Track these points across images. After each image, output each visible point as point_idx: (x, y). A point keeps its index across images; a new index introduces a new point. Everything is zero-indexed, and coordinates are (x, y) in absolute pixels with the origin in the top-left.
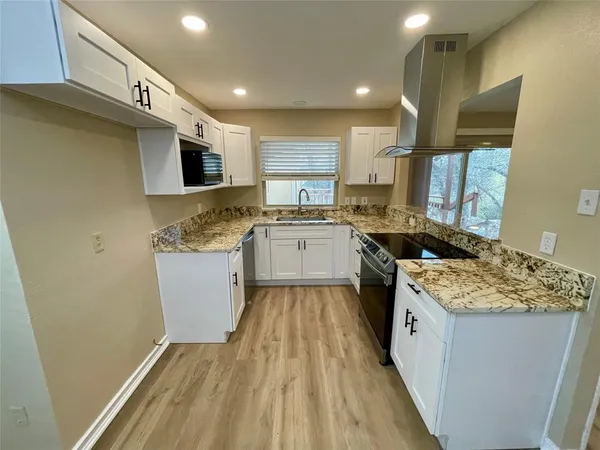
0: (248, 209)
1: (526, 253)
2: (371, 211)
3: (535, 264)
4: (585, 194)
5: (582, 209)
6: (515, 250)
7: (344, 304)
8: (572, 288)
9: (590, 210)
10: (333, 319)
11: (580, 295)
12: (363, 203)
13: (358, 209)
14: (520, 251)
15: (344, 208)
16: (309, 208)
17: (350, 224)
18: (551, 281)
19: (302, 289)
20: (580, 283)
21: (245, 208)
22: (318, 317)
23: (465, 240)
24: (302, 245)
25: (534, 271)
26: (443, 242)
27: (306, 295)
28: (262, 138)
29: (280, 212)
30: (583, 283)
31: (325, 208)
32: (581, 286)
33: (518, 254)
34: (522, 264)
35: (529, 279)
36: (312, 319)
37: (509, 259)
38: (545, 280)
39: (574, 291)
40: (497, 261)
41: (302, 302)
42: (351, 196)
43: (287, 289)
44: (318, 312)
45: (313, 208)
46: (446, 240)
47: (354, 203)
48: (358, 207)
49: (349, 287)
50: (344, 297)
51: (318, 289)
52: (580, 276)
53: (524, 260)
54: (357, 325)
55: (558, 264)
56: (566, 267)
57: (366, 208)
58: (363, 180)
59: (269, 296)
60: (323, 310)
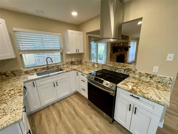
0: (12, 72)
1: (149, 73)
2: (76, 63)
3: (153, 76)
4: (169, 55)
5: (168, 59)
6: (144, 72)
7: (80, 103)
8: (167, 82)
9: (171, 60)
10: (82, 113)
11: (170, 83)
12: (73, 60)
13: (72, 63)
14: (147, 73)
15: (67, 63)
16: (52, 65)
17: (75, 70)
18: (159, 80)
19: (59, 103)
20: (170, 80)
21: (9, 72)
22: (75, 115)
23: (123, 70)
24: (55, 84)
25: (152, 78)
26: (112, 72)
27: (62, 106)
28: (15, 29)
29: (36, 70)
30: (171, 80)
31: (59, 64)
32: (170, 81)
33: (146, 73)
34: (147, 76)
35: (151, 80)
36: (74, 118)
37: (142, 75)
38: (157, 80)
39: (168, 83)
40: (137, 76)
41: (63, 111)
42: (68, 58)
43: (51, 107)
44: (73, 112)
45: (53, 65)
46: (113, 71)
47: (70, 61)
48: (72, 62)
49: (77, 94)
50: (78, 99)
51: (66, 100)
52: (170, 78)
53: (148, 75)
54: (91, 110)
55: (161, 76)
56: (165, 76)
57: (75, 62)
58: (74, 52)
59: (44, 117)
60: (75, 110)
